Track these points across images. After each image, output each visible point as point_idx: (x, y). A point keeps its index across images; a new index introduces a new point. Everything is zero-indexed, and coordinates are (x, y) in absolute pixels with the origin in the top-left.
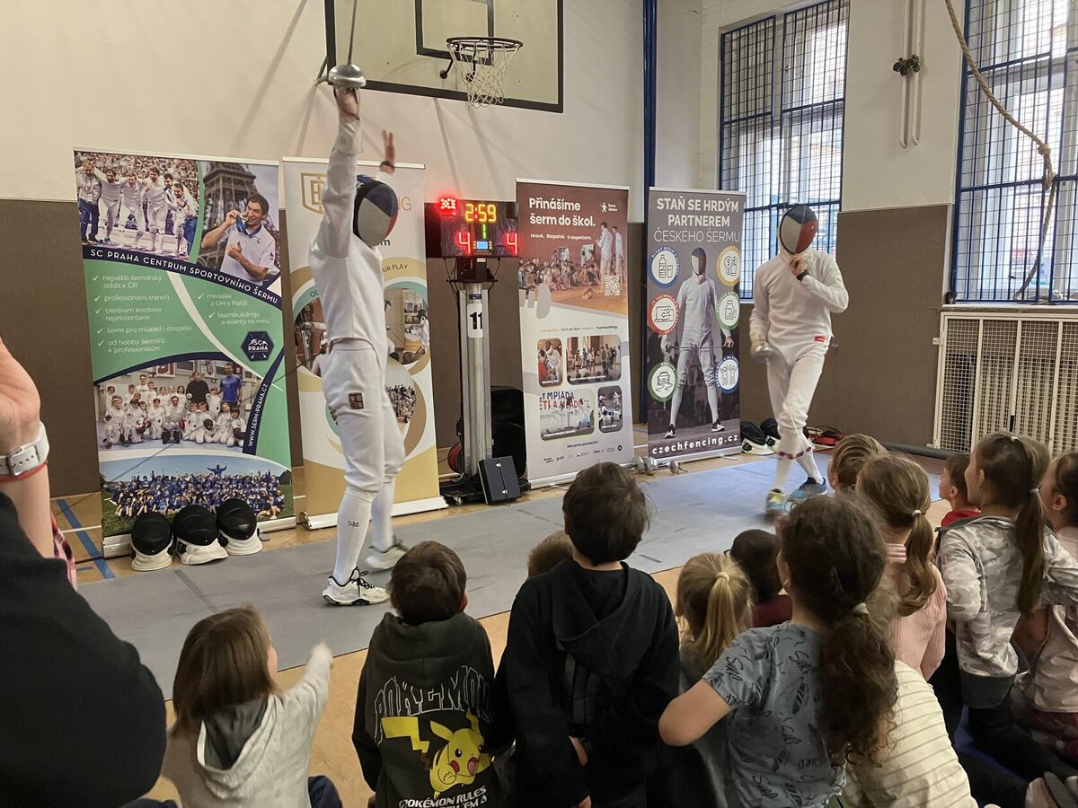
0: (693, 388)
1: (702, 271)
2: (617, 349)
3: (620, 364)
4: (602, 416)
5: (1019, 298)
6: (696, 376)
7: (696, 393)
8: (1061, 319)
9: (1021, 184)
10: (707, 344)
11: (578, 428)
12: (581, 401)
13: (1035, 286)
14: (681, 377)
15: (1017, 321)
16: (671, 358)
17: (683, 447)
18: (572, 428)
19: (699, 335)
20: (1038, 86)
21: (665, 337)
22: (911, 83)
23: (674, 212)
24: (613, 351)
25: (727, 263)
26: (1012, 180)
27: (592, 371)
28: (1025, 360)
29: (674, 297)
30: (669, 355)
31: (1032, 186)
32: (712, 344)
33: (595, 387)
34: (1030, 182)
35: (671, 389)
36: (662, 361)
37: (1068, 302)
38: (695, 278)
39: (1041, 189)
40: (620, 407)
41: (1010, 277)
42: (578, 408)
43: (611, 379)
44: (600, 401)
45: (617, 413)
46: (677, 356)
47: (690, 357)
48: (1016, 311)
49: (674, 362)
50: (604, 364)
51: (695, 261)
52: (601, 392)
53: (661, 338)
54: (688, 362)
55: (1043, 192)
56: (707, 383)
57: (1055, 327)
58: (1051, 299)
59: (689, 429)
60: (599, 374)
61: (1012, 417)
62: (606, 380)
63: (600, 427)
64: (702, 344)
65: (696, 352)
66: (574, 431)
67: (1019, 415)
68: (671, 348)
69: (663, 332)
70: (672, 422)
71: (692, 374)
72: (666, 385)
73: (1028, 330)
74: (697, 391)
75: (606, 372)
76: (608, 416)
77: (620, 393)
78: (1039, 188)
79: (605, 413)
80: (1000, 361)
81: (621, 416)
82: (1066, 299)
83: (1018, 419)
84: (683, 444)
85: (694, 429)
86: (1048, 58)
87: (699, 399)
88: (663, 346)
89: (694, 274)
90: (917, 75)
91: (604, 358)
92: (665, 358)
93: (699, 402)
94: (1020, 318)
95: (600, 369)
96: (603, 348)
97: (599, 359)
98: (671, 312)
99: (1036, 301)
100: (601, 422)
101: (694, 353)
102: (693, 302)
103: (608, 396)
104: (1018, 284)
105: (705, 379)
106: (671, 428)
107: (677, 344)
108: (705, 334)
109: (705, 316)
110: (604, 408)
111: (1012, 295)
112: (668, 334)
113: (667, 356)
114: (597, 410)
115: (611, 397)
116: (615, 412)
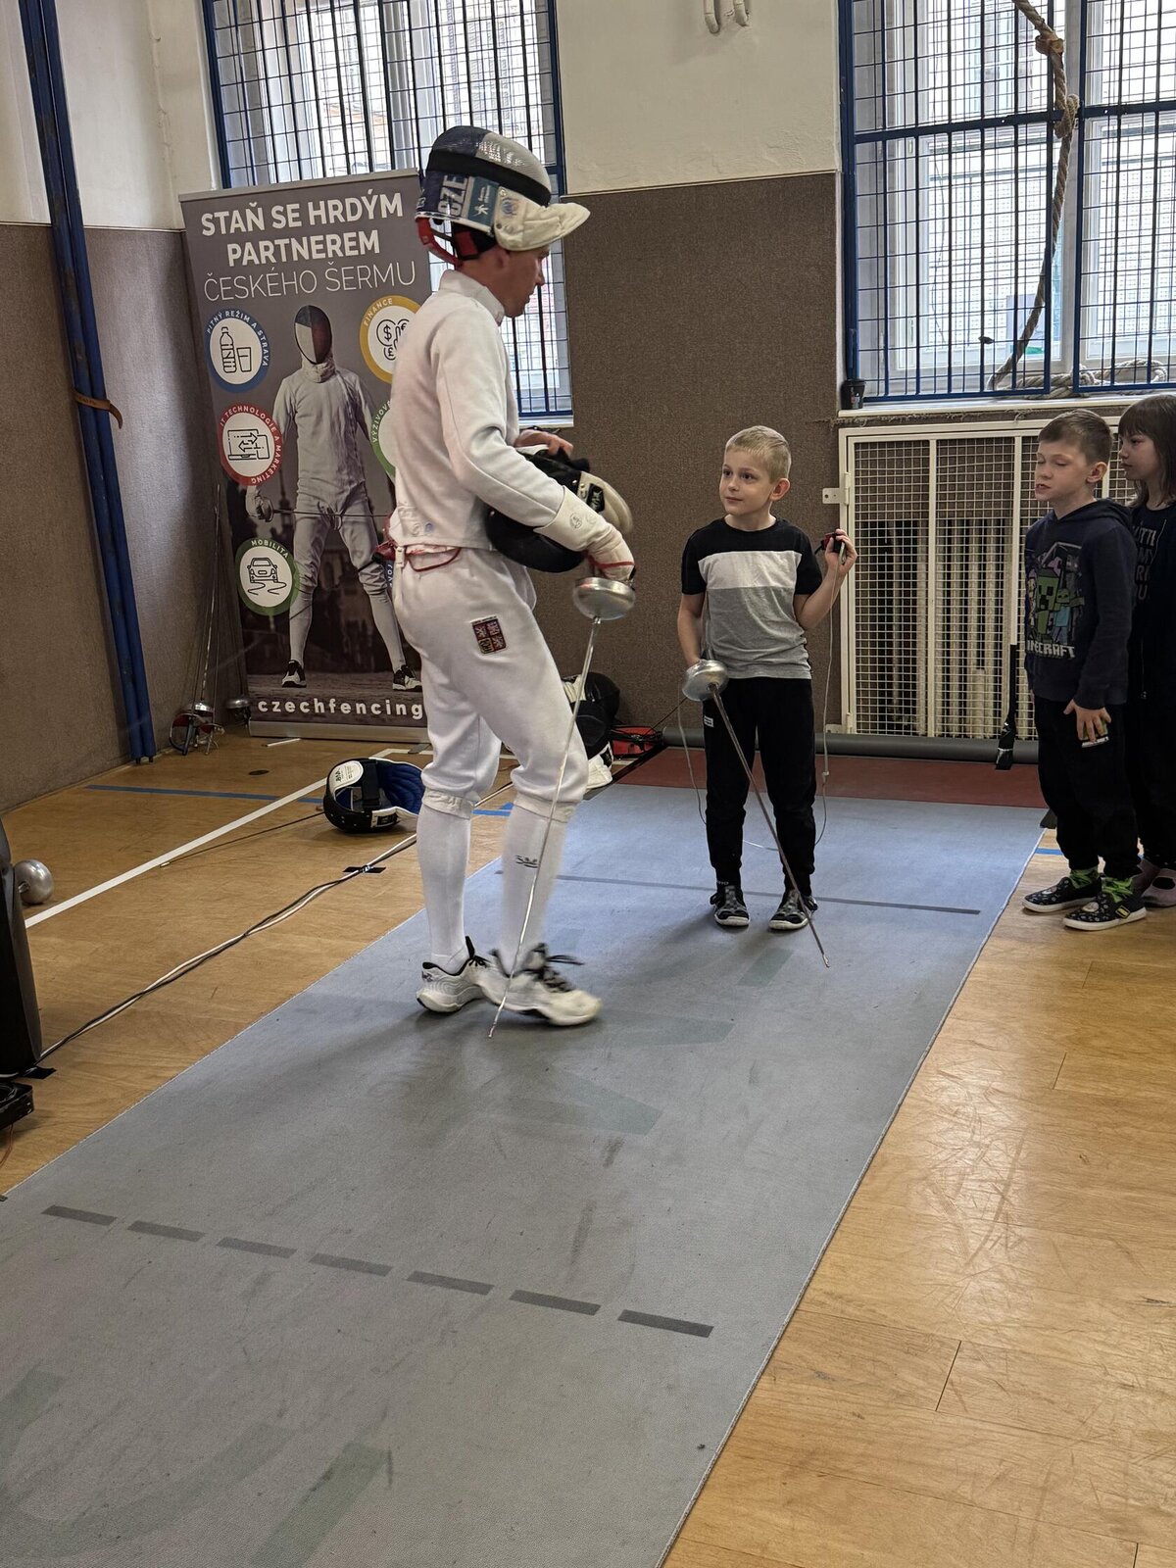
0: (334, 595)
1: (323, 354)
6: (338, 573)
7: (342, 607)
10: (356, 509)
14: (304, 571)
16: (273, 531)
17: (327, 709)
19: (333, 489)
21: (252, 490)
23: (240, 238)
25: (382, 335)
29: (265, 411)
30: (269, 526)
32: (371, 509)
35: (284, 593)
36: (254, 536)
38: (309, 371)
46: (290, 529)
47: (319, 532)
49: (284, 541)
51: (304, 335)
53: (244, 492)
54: (316, 543)
56: (366, 588)
59: (336, 676)
64: (346, 506)
65: (333, 523)
68: (270, 511)
69: (247, 480)
70: (296, 655)
71: (328, 567)
72: (270, 585)
74: (345, 603)
84: (326, 704)
85: (348, 678)
87: (352, 619)
88: (251, 507)
89: (305, 360)
92: (259, 531)
93: (352, 625)
98: (261, 442)
101: (327, 526)
102: (313, 419)
105: (362, 579)
106: (294, 668)
107: (286, 507)
108: (349, 488)
109: (344, 450)
112: (259, 485)
113: (263, 528)
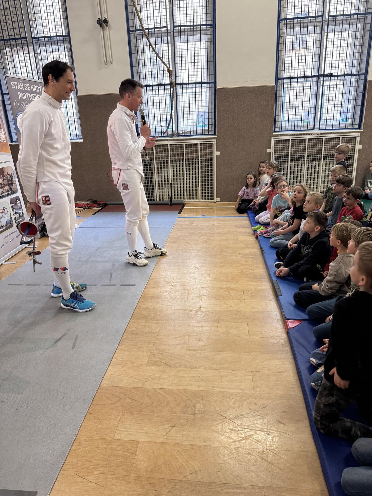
2: (12, 175)
3: (16, 183)
4: (15, 215)
5: (166, 135)
8: (184, 143)
9: (161, 85)
11: (6, 226)
12: (4, 209)
13: (172, 130)
15: (167, 145)
18: (3, 226)
20: (163, 41)
22: (105, 32)
23: (20, 91)
24: (11, 176)
26: (157, 83)
27: (5, 190)
28: (173, 161)
31: (165, 86)
33: (7, 199)
34: (164, 85)
37: (184, 136)
39: (169, 88)
40: (21, 208)
41: (161, 126)
42: (3, 214)
43: (13, 193)
44: (12, 207)
45: (21, 212)
48: (167, 140)
50: (9, 185)
52: (11, 201)
55: (170, 89)
57: (182, 146)
58: (178, 135)
60: (8, 191)
61: (171, 184)
62: (12, 194)
63: (15, 222)
66: (5, 228)
67: (173, 182)
73: (172, 148)
75: (11, 189)
76: (18, 215)
77: (19, 200)
78: (168, 87)
79: (16, 213)
80: (163, 162)
81: (23, 213)
82: (183, 135)
83: (173, 184)
86: (166, 29)
90: (107, 28)
91: (8, 181)
94: (169, 143)
95: (7, 188)
96: (6, 175)
97: (6, 182)
99: (172, 135)
100: (15, 219)
103: (14, 202)
104: (164, 129)
110: (14, 210)
111: (163, 133)
114: (12, 212)
115: (16, 204)
116: (20, 212)
